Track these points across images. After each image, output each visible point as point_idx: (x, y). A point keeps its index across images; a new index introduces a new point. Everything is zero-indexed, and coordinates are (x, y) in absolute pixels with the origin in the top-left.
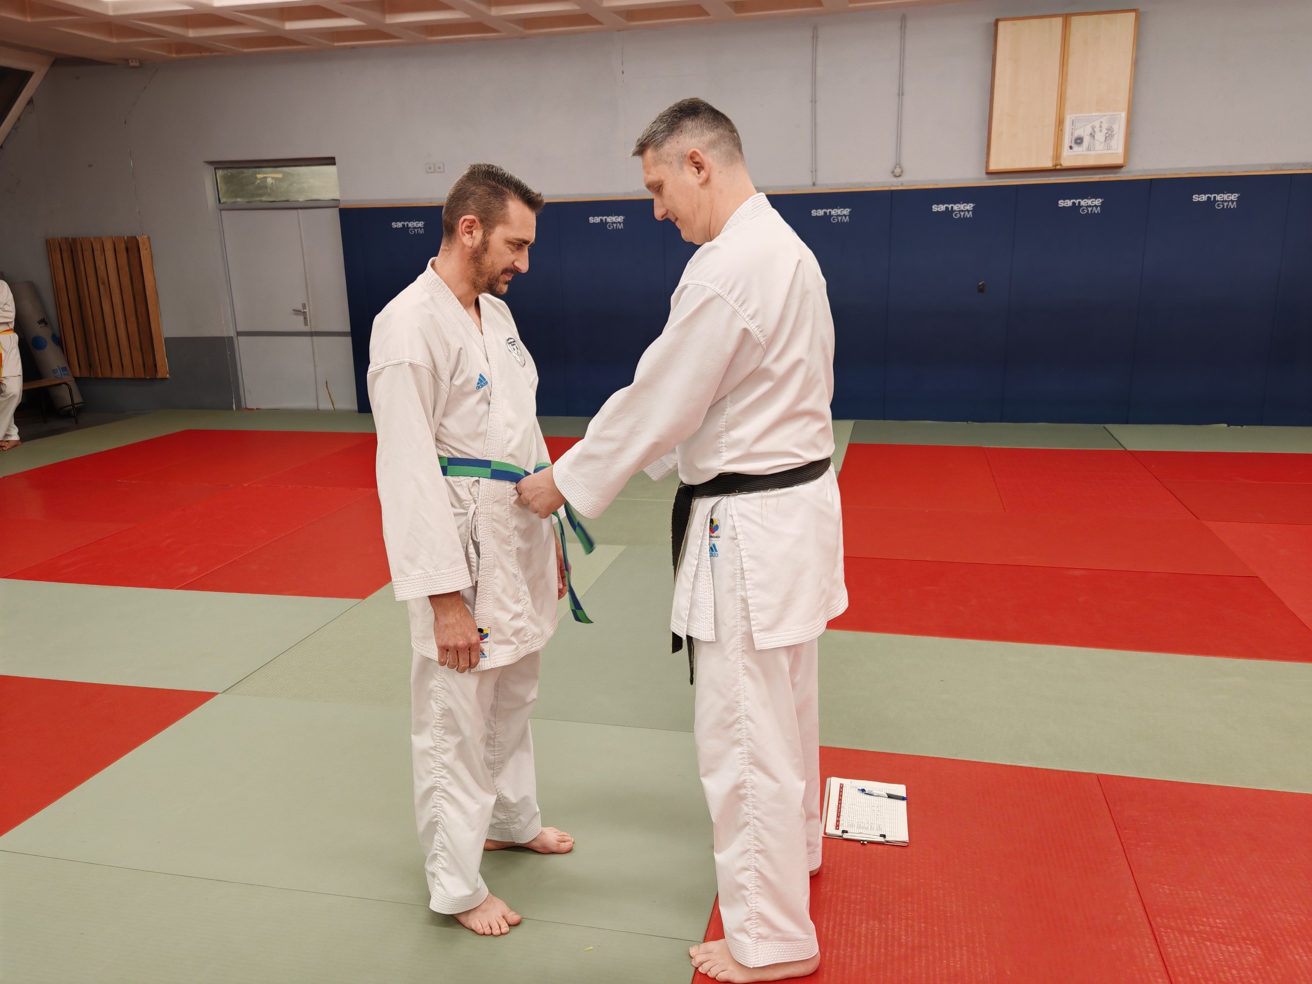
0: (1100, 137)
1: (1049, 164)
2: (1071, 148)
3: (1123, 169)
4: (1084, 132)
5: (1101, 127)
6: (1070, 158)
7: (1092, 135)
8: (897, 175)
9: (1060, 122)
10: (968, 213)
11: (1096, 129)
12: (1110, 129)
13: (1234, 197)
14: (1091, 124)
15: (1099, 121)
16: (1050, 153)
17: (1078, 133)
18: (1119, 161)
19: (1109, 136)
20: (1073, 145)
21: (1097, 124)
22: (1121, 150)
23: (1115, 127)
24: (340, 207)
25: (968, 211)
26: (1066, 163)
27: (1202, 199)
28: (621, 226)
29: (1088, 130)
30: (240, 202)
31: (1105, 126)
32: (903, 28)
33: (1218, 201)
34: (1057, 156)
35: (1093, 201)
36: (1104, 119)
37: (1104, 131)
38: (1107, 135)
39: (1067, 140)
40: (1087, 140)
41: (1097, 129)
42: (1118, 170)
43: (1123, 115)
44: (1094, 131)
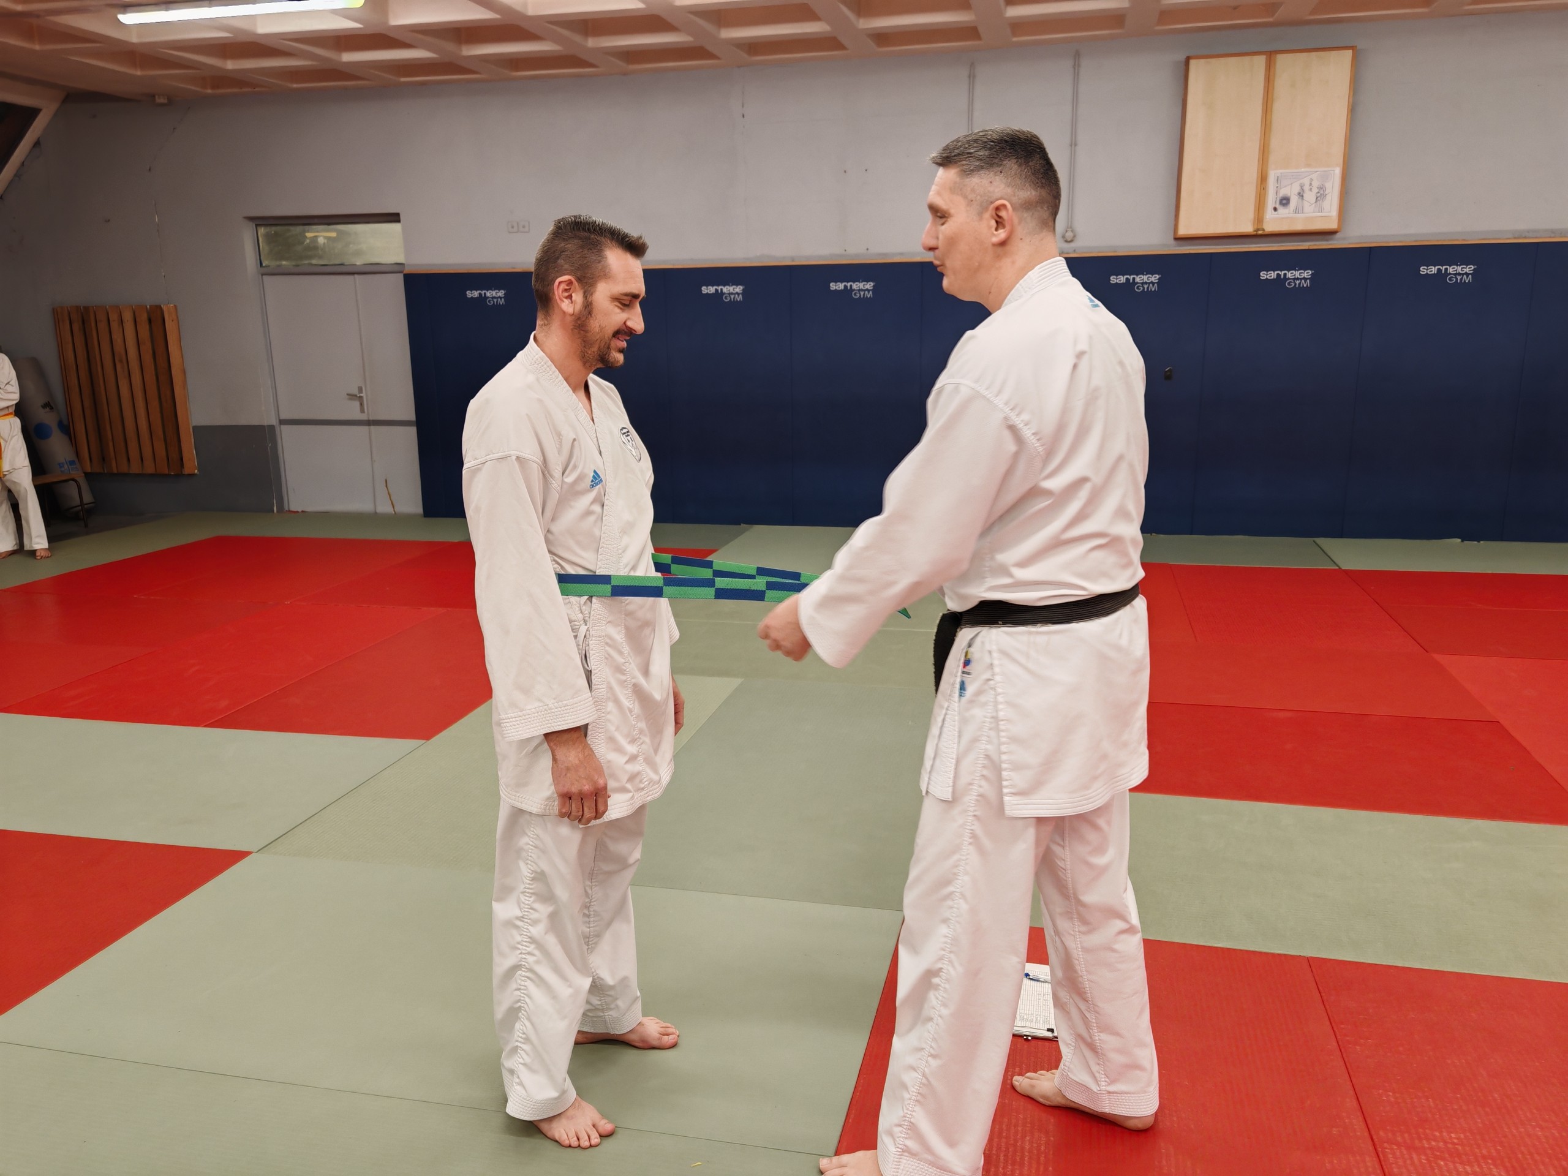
0: (1310, 196)
1: (1248, 228)
2: (1275, 209)
3: (1338, 235)
4: (1291, 191)
5: (1311, 184)
6: (1274, 222)
7: (1301, 195)
8: (1069, 240)
9: (1263, 179)
10: (1153, 285)
11: (1305, 188)
12: (1322, 188)
13: (1469, 269)
14: (1301, 181)
15: (1309, 178)
16: (1251, 214)
17: (1283, 192)
18: (1333, 225)
19: (1321, 196)
20: (1278, 206)
21: (1306, 181)
22: (1334, 213)
23: (1328, 185)
24: (404, 273)
25: (1153, 283)
26: (1270, 227)
27: (1432, 271)
28: (740, 298)
29: (1296, 189)
30: (284, 265)
31: (1316, 184)
32: (1076, 67)
33: (1450, 274)
34: (1259, 218)
35: (1302, 273)
36: (1314, 176)
37: (1315, 190)
38: (1319, 195)
39: (1271, 200)
40: (1294, 201)
41: (1307, 188)
42: (1330, 237)
43: (1338, 171)
44: (1303, 191)
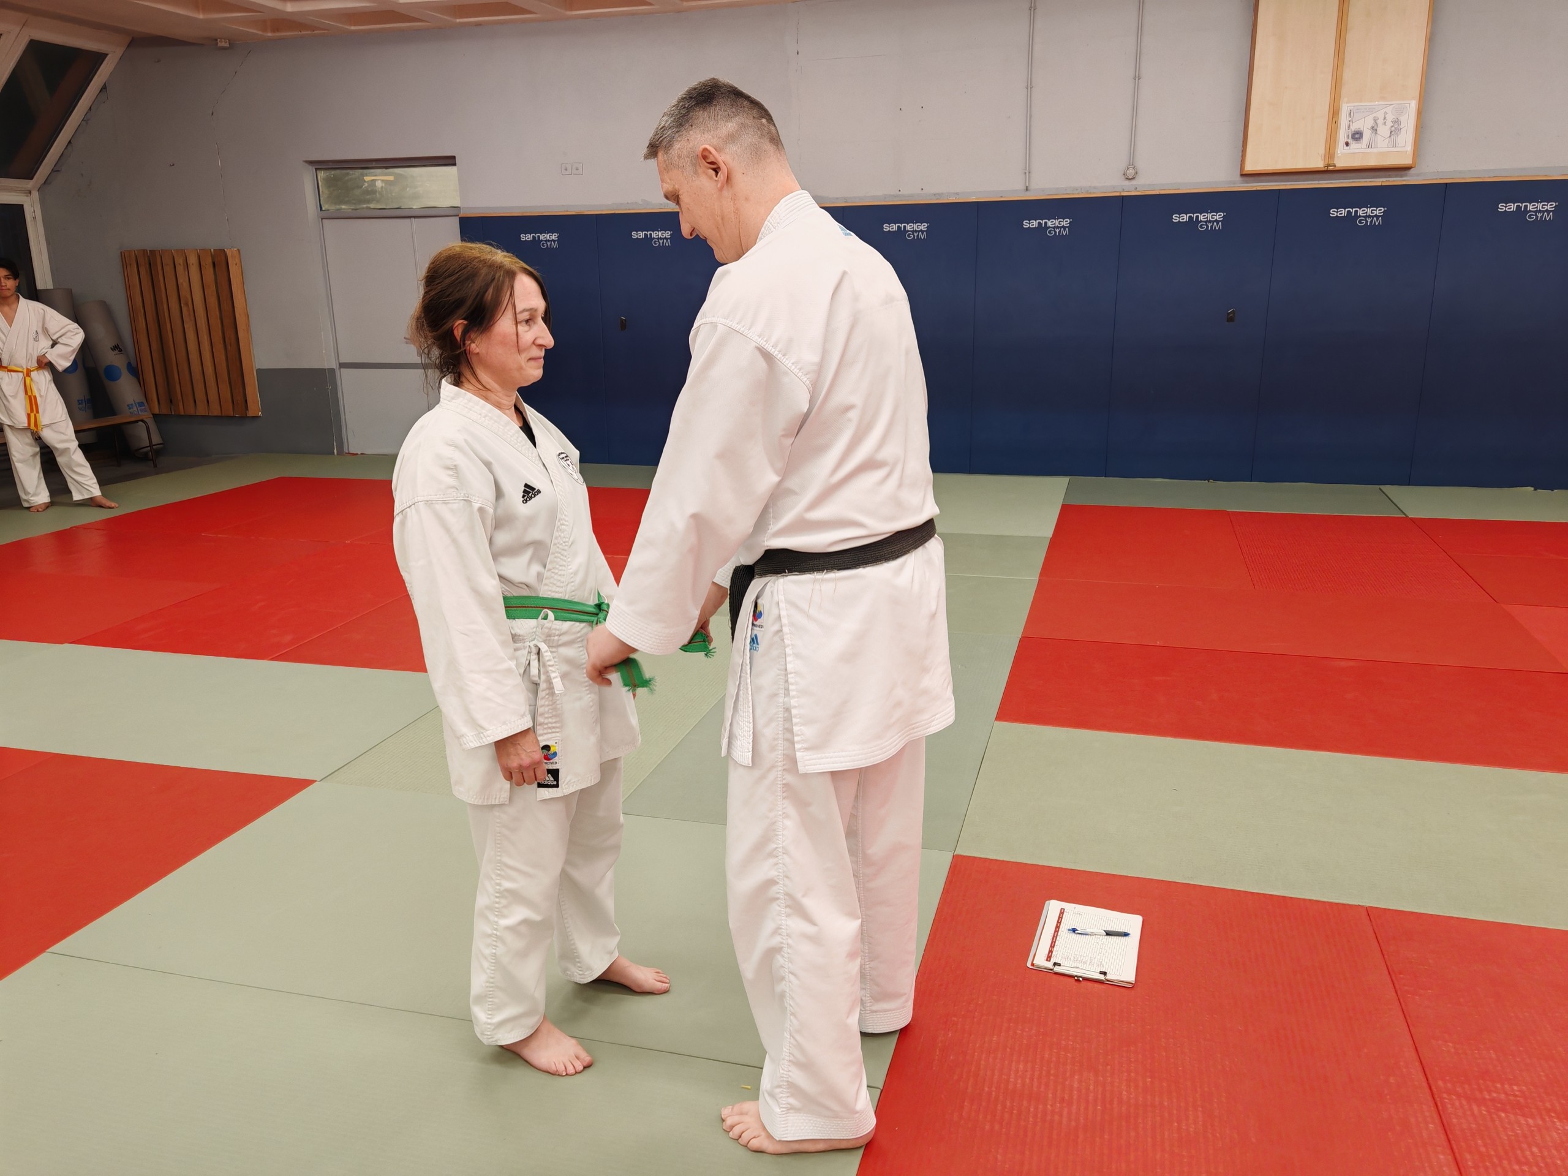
0: (1384, 131)
1: (1319, 164)
2: (1347, 144)
3: (1412, 171)
4: (1363, 124)
5: (1385, 118)
6: (1347, 156)
7: (1374, 129)
9: (1335, 113)
10: (1218, 224)
14: (1374, 115)
15: (1384, 111)
16: (1322, 151)
17: (1356, 126)
18: (1407, 161)
19: (1395, 130)
20: (1350, 141)
22: (1409, 148)
25: (1217, 222)
26: (1341, 163)
29: (1369, 122)
31: (1390, 117)
33: (1530, 211)
34: (1330, 153)
39: (1343, 135)
40: (1367, 135)
41: (1380, 122)
42: (1406, 172)
44: (1377, 124)
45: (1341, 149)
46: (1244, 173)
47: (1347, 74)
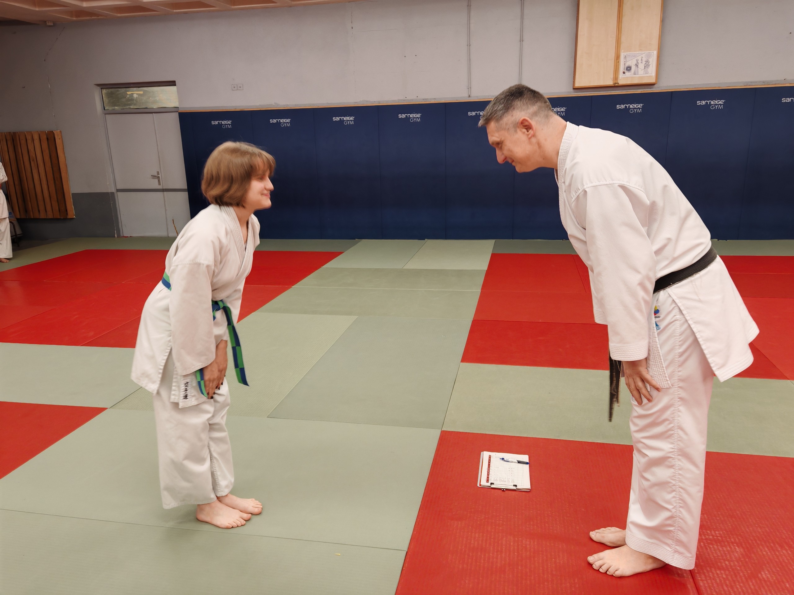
0: (641, 66)
1: (610, 83)
2: (624, 73)
3: (656, 86)
4: (632, 63)
5: (642, 60)
6: (623, 79)
7: (637, 65)
9: (618, 57)
11: (639, 61)
14: (636, 58)
15: (641, 56)
16: (612, 76)
17: (628, 64)
18: (653, 81)
19: (647, 65)
20: (625, 71)
22: (653, 74)
25: (562, 112)
26: (621, 82)
27: (703, 103)
28: (352, 123)
29: (634, 62)
31: (644, 59)
34: (616, 78)
35: (637, 105)
38: (646, 65)
39: (622, 68)
40: (633, 68)
42: (652, 86)
44: (638, 63)
45: (621, 76)
46: (575, 88)
47: (623, 39)
